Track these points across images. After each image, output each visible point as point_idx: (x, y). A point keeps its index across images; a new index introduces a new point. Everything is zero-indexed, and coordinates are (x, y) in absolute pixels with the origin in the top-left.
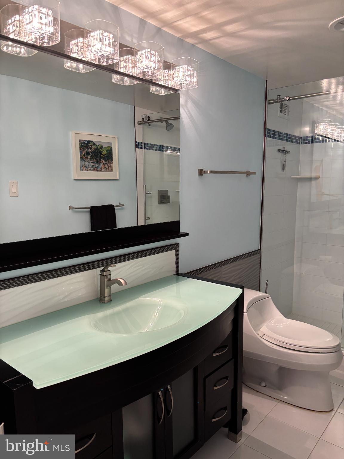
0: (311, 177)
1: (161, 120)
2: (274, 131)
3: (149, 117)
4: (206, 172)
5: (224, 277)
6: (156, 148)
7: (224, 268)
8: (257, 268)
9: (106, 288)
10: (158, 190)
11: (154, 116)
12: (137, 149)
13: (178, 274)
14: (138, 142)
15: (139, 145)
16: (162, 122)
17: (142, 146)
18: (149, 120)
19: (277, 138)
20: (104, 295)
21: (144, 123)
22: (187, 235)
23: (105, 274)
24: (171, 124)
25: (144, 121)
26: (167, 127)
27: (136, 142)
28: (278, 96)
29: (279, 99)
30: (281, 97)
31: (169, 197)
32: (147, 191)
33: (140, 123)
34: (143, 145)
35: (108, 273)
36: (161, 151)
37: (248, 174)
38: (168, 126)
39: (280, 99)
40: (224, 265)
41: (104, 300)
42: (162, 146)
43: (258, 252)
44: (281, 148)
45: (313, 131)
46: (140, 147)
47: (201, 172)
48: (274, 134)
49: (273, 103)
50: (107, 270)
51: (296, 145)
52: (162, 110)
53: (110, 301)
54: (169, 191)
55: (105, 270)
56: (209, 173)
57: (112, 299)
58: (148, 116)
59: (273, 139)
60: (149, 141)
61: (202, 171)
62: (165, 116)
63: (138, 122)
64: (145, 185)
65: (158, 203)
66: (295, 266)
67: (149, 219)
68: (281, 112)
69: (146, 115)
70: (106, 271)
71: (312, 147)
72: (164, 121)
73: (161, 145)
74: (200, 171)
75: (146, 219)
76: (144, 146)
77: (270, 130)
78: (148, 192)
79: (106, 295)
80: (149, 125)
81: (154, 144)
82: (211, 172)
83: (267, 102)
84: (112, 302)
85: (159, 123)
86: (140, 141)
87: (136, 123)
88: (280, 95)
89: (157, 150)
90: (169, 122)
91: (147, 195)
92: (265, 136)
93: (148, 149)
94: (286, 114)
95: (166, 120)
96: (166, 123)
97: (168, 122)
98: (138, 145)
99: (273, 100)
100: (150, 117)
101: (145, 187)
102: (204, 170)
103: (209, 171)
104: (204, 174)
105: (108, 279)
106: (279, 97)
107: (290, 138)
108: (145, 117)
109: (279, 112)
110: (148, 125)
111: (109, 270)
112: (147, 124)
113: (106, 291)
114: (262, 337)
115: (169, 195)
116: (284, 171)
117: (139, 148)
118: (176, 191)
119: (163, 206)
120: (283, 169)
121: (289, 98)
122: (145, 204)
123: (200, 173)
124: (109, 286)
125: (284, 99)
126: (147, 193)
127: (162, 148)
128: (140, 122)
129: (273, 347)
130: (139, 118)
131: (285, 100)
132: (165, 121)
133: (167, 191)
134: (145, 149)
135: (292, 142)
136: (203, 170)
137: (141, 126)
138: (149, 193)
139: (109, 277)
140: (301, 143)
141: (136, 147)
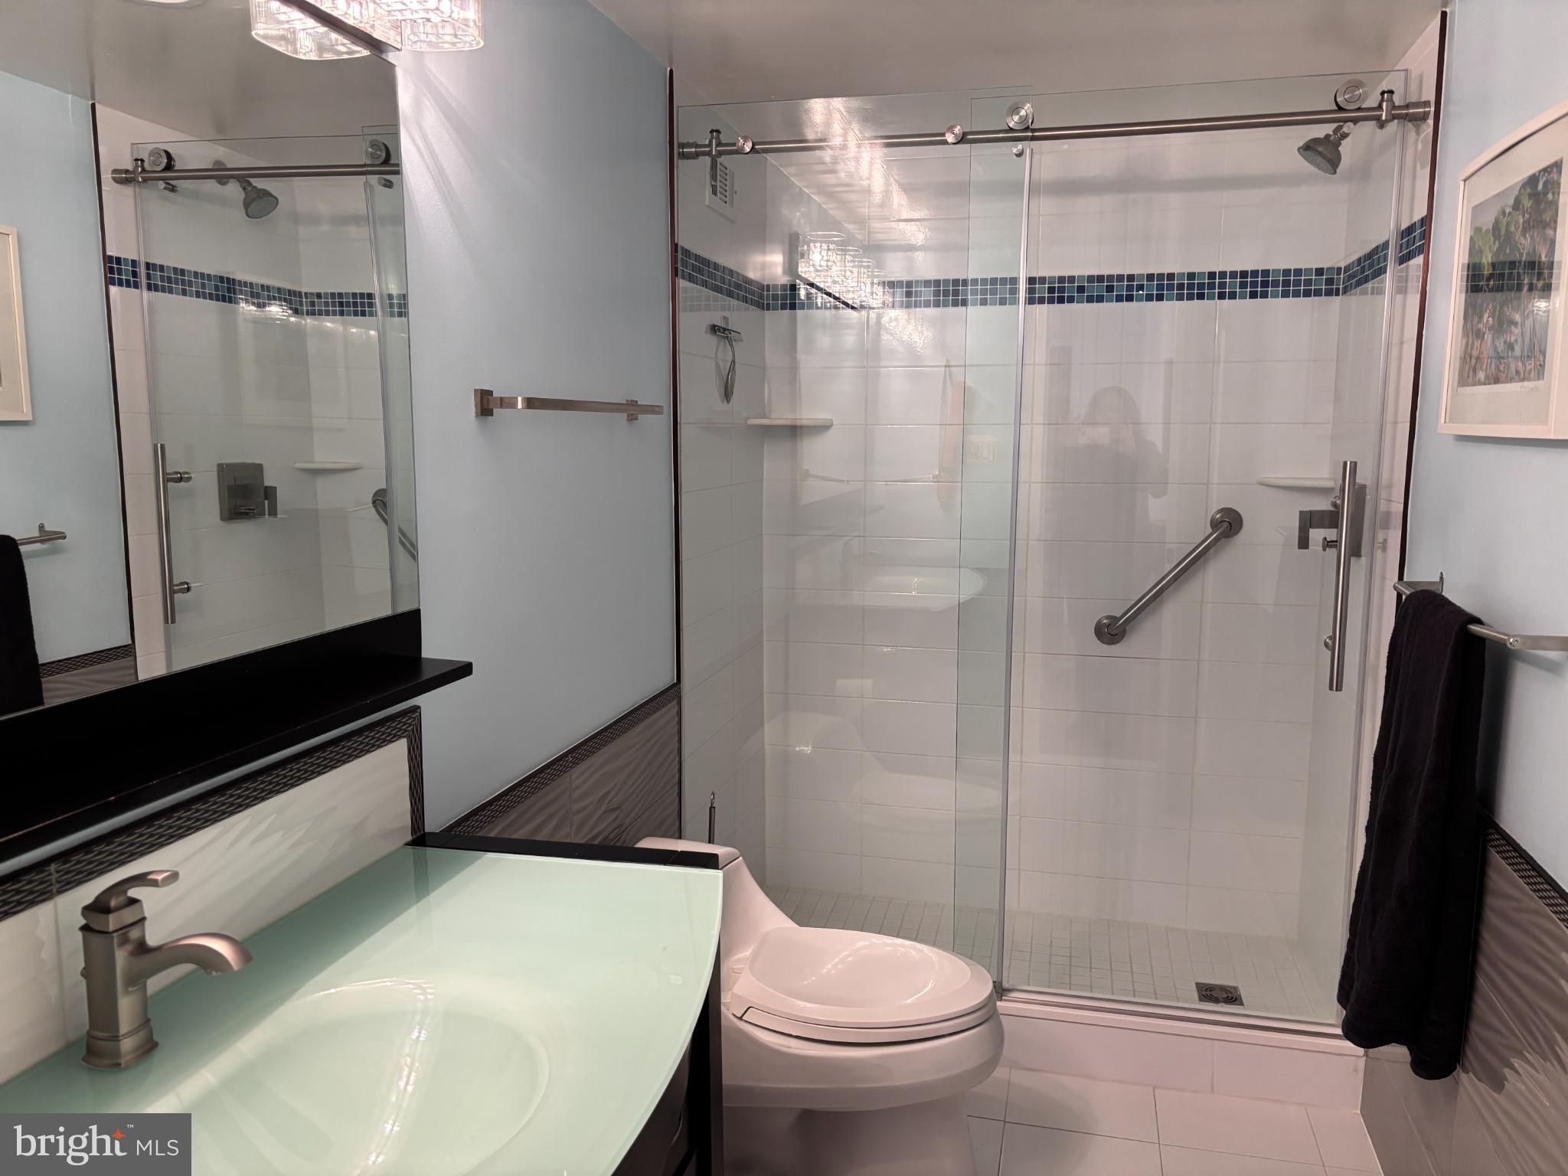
0: (793, 423)
1: (220, 174)
2: (697, 258)
3: (168, 155)
4: (507, 403)
5: (578, 812)
6: (203, 286)
7: (579, 776)
8: (670, 753)
9: (126, 993)
10: (220, 466)
11: (193, 153)
12: (114, 290)
13: (421, 839)
14: (118, 260)
15: (120, 273)
16: (222, 180)
17: (135, 274)
18: (169, 167)
19: (705, 284)
20: (117, 1028)
21: (145, 180)
22: (463, 670)
23: (113, 922)
24: (266, 194)
25: (144, 170)
26: (247, 205)
27: (107, 259)
28: (712, 132)
29: (717, 146)
30: (724, 139)
31: (270, 493)
32: (169, 470)
33: (124, 178)
34: (142, 271)
35: (128, 915)
36: (224, 300)
37: (632, 410)
38: (253, 200)
39: (719, 144)
40: (576, 764)
41: (117, 1053)
42: (228, 279)
43: (672, 693)
44: (719, 323)
45: (791, 268)
46: (128, 281)
47: (486, 404)
48: (700, 271)
49: (697, 155)
50: (121, 899)
51: (754, 312)
52: (221, 131)
53: (149, 1047)
54: (265, 466)
55: (113, 903)
56: (520, 406)
57: (156, 1038)
58: (167, 152)
59: (695, 286)
60: (168, 257)
61: (488, 400)
62: (237, 160)
63: (115, 171)
64: (162, 446)
65: (223, 519)
66: (766, 727)
67: (188, 589)
68: (714, 192)
69: (156, 146)
70: (119, 908)
71: (793, 321)
72: (232, 177)
73: (221, 278)
74: (482, 399)
75: (173, 592)
76: (149, 277)
77: (687, 253)
78: (177, 473)
79: (124, 1026)
80: (173, 189)
81: (193, 269)
82: (530, 403)
83: (675, 152)
84: (158, 1056)
85: (211, 186)
86: (129, 254)
87: (106, 176)
88: (718, 132)
89: (205, 298)
90: (259, 183)
91: (170, 485)
92: (675, 272)
93: (163, 291)
94: (727, 199)
95: (243, 177)
96: (244, 189)
97: (250, 184)
98: (115, 271)
99: (697, 146)
100: (173, 156)
101: (160, 453)
102: (495, 395)
103: (520, 399)
104: (495, 411)
105: (129, 947)
106: (718, 138)
107: (738, 286)
108: (150, 155)
109: (708, 191)
110: (165, 188)
111: (134, 901)
112: (161, 184)
113: (126, 1007)
114: (741, 1018)
115: (267, 483)
116: (728, 402)
117: (120, 284)
118: (298, 465)
119: (245, 530)
120: (727, 394)
121: (754, 144)
122: (164, 524)
123: (482, 405)
124: (137, 980)
125: (734, 144)
126: (170, 479)
127: (226, 290)
128: (127, 171)
129: (790, 1047)
130: (117, 155)
131: (739, 151)
132: (239, 178)
133: (259, 468)
134: (149, 288)
135: (745, 300)
136: (490, 393)
137: (128, 191)
138: (181, 480)
139: (134, 934)
140: (768, 304)
141: (110, 282)
